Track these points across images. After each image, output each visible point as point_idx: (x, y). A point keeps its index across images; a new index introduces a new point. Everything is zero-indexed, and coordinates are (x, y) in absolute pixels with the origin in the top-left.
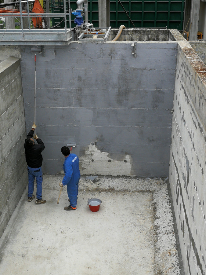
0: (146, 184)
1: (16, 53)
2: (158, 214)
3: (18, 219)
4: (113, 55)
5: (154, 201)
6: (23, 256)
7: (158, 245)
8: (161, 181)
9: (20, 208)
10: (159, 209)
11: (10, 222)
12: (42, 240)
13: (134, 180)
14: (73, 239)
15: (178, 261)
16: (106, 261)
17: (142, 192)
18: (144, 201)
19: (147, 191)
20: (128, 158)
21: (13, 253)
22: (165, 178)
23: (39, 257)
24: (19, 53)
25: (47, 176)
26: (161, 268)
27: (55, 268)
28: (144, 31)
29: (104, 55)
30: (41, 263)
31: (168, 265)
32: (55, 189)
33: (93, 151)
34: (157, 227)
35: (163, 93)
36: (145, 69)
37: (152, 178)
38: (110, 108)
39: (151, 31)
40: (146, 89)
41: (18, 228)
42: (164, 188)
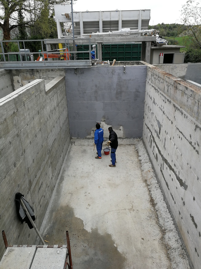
0: (131, 141)
1: (63, 73)
2: (140, 154)
3: (68, 160)
4: (113, 73)
5: (137, 149)
6: (74, 176)
7: (142, 168)
8: (138, 139)
9: (68, 155)
10: (140, 152)
11: (65, 162)
12: (83, 169)
13: (125, 139)
14: (98, 168)
15: (154, 174)
16: (117, 177)
17: (129, 145)
18: (131, 149)
19: (132, 145)
20: (121, 128)
21: (69, 176)
22: (140, 137)
23: (83, 176)
24: (64, 73)
25: (79, 139)
26: (146, 179)
27: (92, 181)
28: (126, 62)
29: (109, 73)
30: (84, 179)
31: (150, 176)
32: (84, 146)
33: (103, 125)
34: (140, 160)
35: (139, 92)
36: (130, 80)
37: (134, 138)
38: (112, 101)
39: (129, 62)
40: (131, 91)
41: (69, 164)
42: (141, 143)
